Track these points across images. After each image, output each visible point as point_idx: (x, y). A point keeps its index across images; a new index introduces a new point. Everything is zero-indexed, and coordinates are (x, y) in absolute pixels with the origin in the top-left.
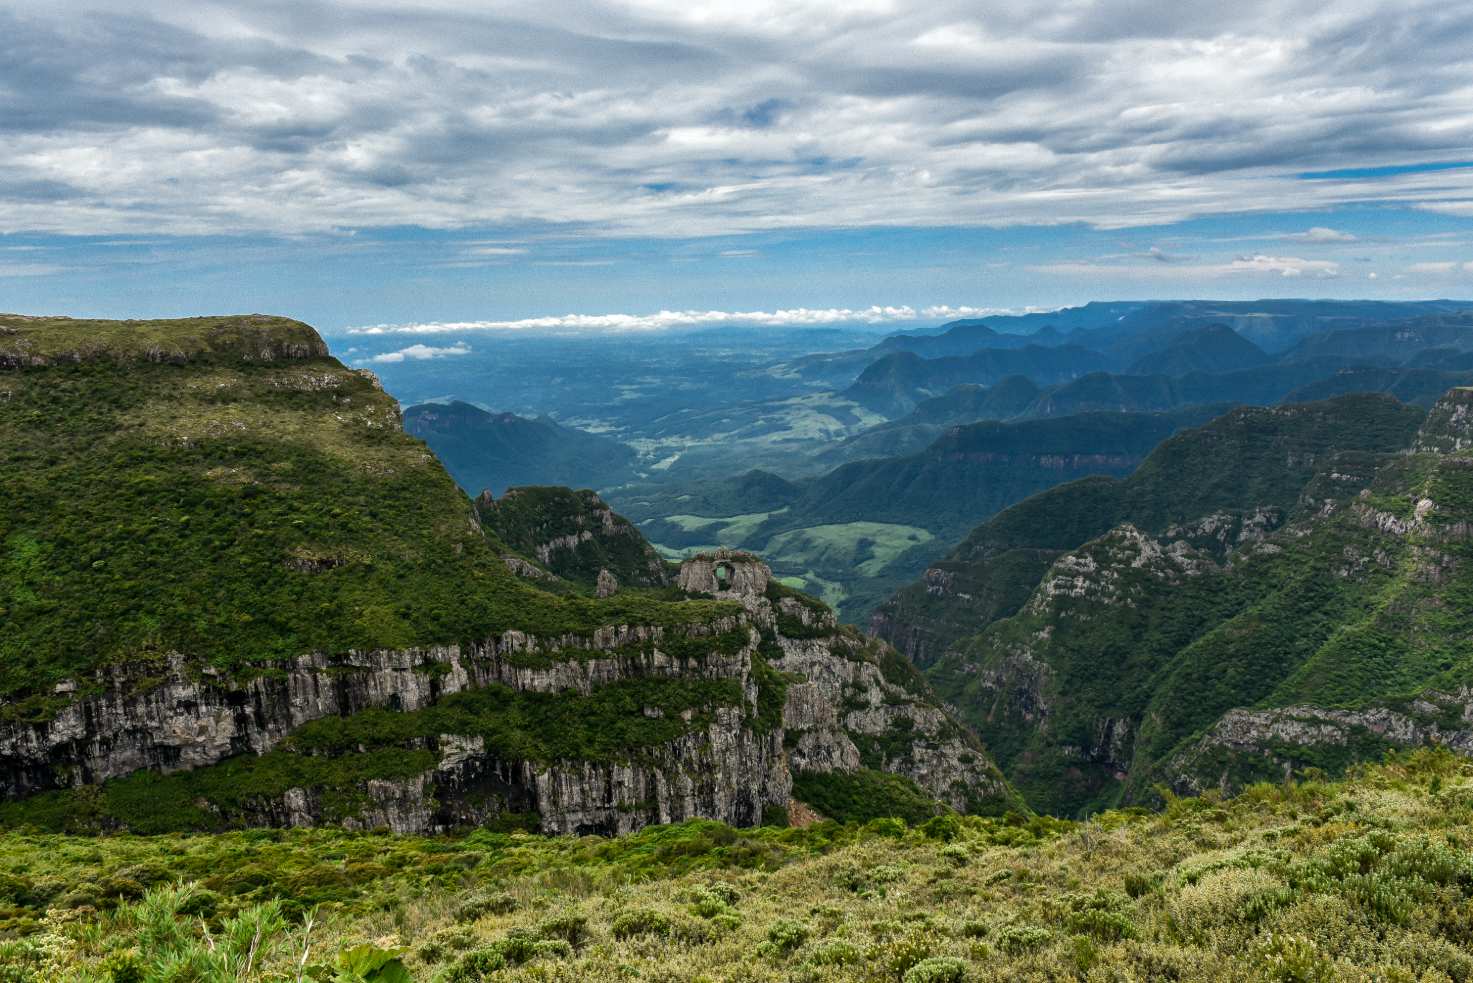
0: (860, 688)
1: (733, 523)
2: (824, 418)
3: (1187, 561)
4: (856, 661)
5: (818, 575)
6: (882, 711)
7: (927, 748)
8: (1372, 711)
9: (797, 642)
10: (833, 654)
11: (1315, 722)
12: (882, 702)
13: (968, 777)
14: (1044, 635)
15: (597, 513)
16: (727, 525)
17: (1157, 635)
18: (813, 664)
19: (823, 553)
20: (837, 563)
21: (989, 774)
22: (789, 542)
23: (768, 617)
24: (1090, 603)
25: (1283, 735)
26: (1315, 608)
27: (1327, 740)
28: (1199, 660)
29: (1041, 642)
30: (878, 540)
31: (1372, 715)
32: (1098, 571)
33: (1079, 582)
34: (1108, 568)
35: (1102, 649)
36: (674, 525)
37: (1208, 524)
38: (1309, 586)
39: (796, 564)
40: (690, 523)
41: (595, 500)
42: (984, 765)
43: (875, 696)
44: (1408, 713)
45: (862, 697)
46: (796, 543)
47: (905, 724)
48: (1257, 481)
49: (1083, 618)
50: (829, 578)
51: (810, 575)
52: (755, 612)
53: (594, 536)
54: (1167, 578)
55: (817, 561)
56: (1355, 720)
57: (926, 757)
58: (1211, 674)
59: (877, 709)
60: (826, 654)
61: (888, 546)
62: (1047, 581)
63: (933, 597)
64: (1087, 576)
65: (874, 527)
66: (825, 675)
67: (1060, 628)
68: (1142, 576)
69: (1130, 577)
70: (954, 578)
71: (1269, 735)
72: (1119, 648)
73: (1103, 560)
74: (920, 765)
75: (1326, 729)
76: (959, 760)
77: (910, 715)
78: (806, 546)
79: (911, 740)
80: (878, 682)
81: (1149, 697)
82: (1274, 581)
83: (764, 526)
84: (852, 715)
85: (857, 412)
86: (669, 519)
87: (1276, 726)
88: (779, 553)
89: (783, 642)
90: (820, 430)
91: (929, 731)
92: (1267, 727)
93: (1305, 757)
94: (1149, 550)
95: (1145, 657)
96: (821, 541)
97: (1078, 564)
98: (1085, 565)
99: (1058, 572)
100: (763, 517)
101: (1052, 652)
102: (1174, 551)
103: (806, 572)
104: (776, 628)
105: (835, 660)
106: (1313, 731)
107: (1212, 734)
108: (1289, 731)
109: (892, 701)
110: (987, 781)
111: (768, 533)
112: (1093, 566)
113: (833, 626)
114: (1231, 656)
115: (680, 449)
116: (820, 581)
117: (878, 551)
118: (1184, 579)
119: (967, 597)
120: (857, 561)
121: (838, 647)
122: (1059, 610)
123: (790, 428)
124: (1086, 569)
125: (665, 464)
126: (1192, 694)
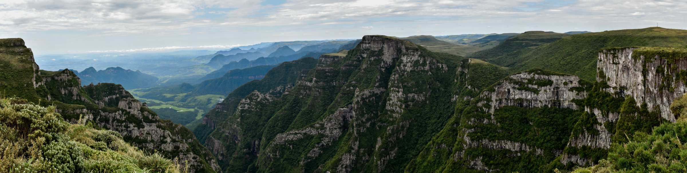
0: (165, 137)
1: (178, 95)
2: (202, 70)
3: (269, 98)
4: (164, 130)
5: (198, 108)
6: (171, 144)
7: (183, 155)
8: (307, 129)
9: (148, 124)
10: (157, 127)
11: (296, 134)
12: (171, 141)
13: (196, 164)
14: (239, 120)
15: (121, 90)
16: (177, 96)
17: (264, 117)
18: (152, 130)
19: (199, 103)
20: (202, 105)
21: (201, 162)
22: (191, 100)
23: (140, 117)
24: (249, 111)
25: (289, 138)
26: (296, 106)
27: (299, 138)
28: (272, 122)
29: (238, 122)
30: (212, 99)
31: (307, 130)
32: (250, 102)
33: (246, 106)
34: (252, 102)
35: (252, 122)
36: (164, 96)
37: (278, 89)
38: (295, 100)
39: (193, 105)
40: (168, 96)
41: (121, 87)
42: (199, 160)
43: (169, 140)
44: (314, 128)
45: (165, 140)
46: (193, 100)
47: (177, 148)
48: (289, 78)
49: (247, 115)
50: (200, 108)
51: (196, 108)
52: (137, 115)
53: (119, 96)
54: (266, 102)
55: (198, 104)
56: (304, 132)
57: (183, 158)
58: (275, 125)
59: (169, 143)
60: (156, 127)
61: (214, 100)
62: (239, 106)
63: (218, 112)
64: (248, 104)
65: (212, 95)
66: (156, 133)
67: (242, 117)
68: (260, 103)
69: (258, 103)
70: (222, 107)
71: (287, 139)
72: (256, 121)
73: (251, 99)
74: (182, 160)
75: (299, 135)
76: (192, 158)
77: (179, 145)
78: (195, 100)
79: (179, 152)
80: (169, 136)
81: (262, 133)
82: (288, 101)
83: (186, 96)
84: (162, 145)
85: (210, 68)
86: (163, 95)
87: (288, 136)
88: (189, 103)
89: (145, 124)
90: (202, 73)
91: (184, 150)
92: (286, 137)
93: (295, 143)
94: (261, 96)
95: (262, 123)
96: (199, 99)
97: (245, 101)
98: (247, 101)
99: (241, 104)
100: (185, 94)
101: (241, 124)
102: (267, 96)
103: (195, 107)
104: (142, 120)
105: (158, 129)
106: (296, 136)
107: (274, 141)
108: (291, 137)
109: (174, 141)
110: (200, 164)
111: (186, 98)
112: (249, 101)
113: (158, 119)
114: (279, 120)
115: (169, 78)
116: (198, 109)
117: (212, 101)
118: (269, 102)
119: (225, 111)
120: (207, 104)
121: (159, 125)
122: (242, 113)
123: (194, 73)
124: (247, 102)
125: (165, 82)
126: (271, 131)
